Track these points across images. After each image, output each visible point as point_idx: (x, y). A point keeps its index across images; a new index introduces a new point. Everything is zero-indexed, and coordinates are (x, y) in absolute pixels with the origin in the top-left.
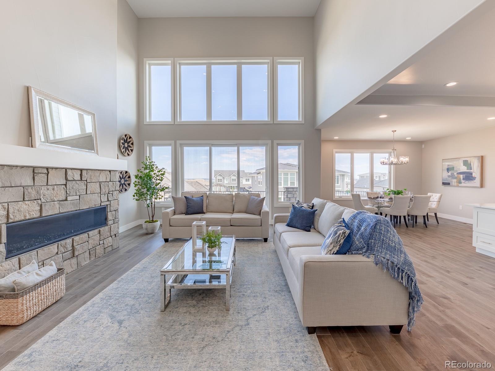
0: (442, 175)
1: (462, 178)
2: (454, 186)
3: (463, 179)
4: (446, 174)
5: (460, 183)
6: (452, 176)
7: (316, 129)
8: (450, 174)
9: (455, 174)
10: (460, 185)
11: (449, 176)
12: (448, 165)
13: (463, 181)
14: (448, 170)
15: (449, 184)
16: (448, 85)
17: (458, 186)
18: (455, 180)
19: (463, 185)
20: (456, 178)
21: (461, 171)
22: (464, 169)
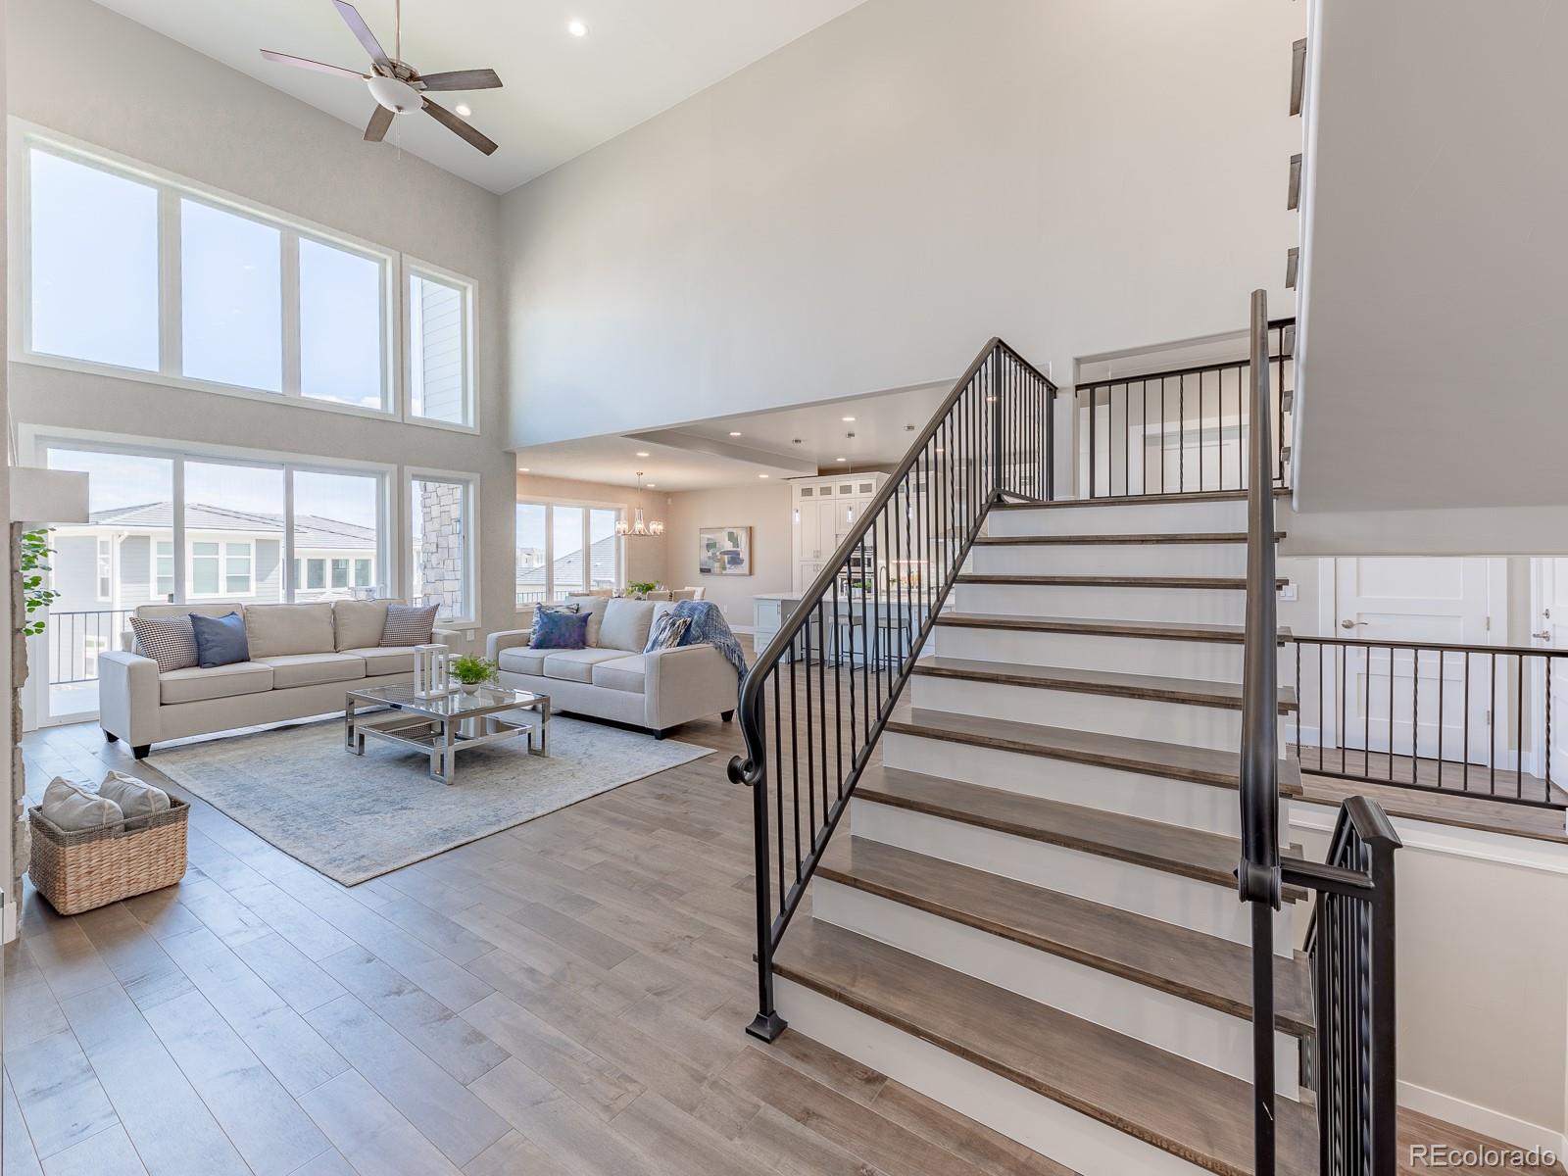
0: (699, 556)
1: (726, 561)
2: (718, 575)
3: (729, 563)
4: (705, 554)
5: (724, 568)
6: (713, 558)
7: (506, 452)
8: (710, 554)
9: (718, 553)
10: (724, 572)
11: (709, 558)
12: (709, 539)
13: (728, 566)
14: (709, 546)
15: (709, 571)
16: (732, 434)
17: (722, 574)
18: (717, 565)
19: (728, 571)
20: (719, 561)
21: (726, 549)
22: (728, 546)
